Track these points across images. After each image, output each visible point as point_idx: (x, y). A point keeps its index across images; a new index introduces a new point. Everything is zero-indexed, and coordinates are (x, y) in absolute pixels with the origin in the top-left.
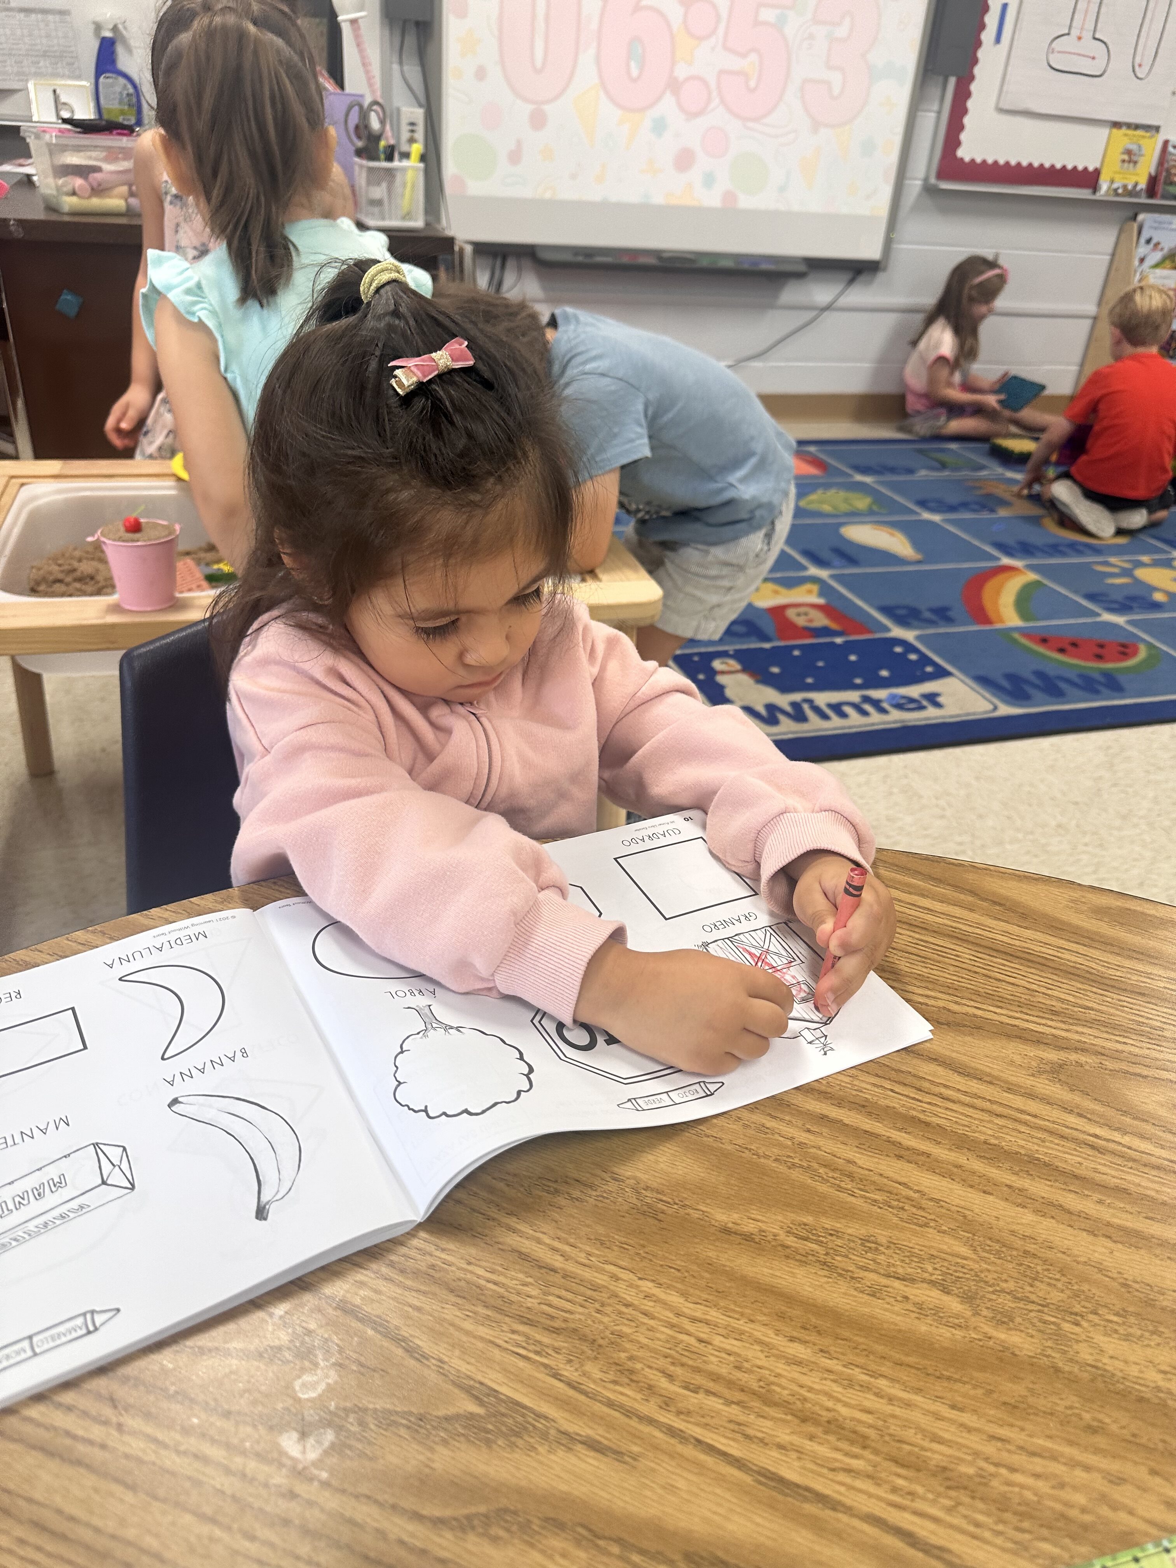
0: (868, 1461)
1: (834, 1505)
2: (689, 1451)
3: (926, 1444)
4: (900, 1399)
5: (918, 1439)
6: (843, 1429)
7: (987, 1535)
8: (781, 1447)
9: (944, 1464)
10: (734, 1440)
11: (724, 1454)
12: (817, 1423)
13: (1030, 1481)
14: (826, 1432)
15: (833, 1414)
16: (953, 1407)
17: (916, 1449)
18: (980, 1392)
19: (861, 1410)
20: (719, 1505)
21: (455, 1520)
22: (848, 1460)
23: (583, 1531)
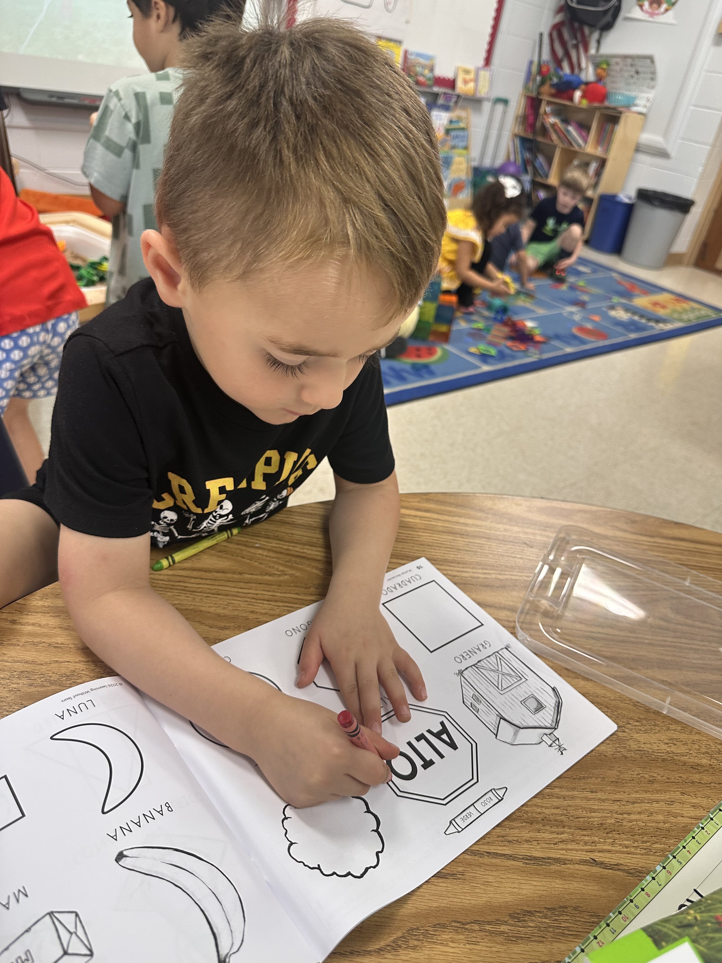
0: (568, 833)
1: (564, 862)
2: (487, 860)
3: (589, 815)
4: (569, 796)
5: (584, 814)
6: (551, 821)
7: (633, 850)
8: (527, 841)
9: (600, 822)
10: (504, 846)
11: (504, 855)
12: (538, 823)
13: (637, 817)
14: (544, 826)
15: (543, 815)
16: (592, 792)
17: (586, 819)
18: (599, 780)
19: (554, 808)
20: (513, 883)
21: (388, 946)
22: (559, 836)
23: (456, 924)
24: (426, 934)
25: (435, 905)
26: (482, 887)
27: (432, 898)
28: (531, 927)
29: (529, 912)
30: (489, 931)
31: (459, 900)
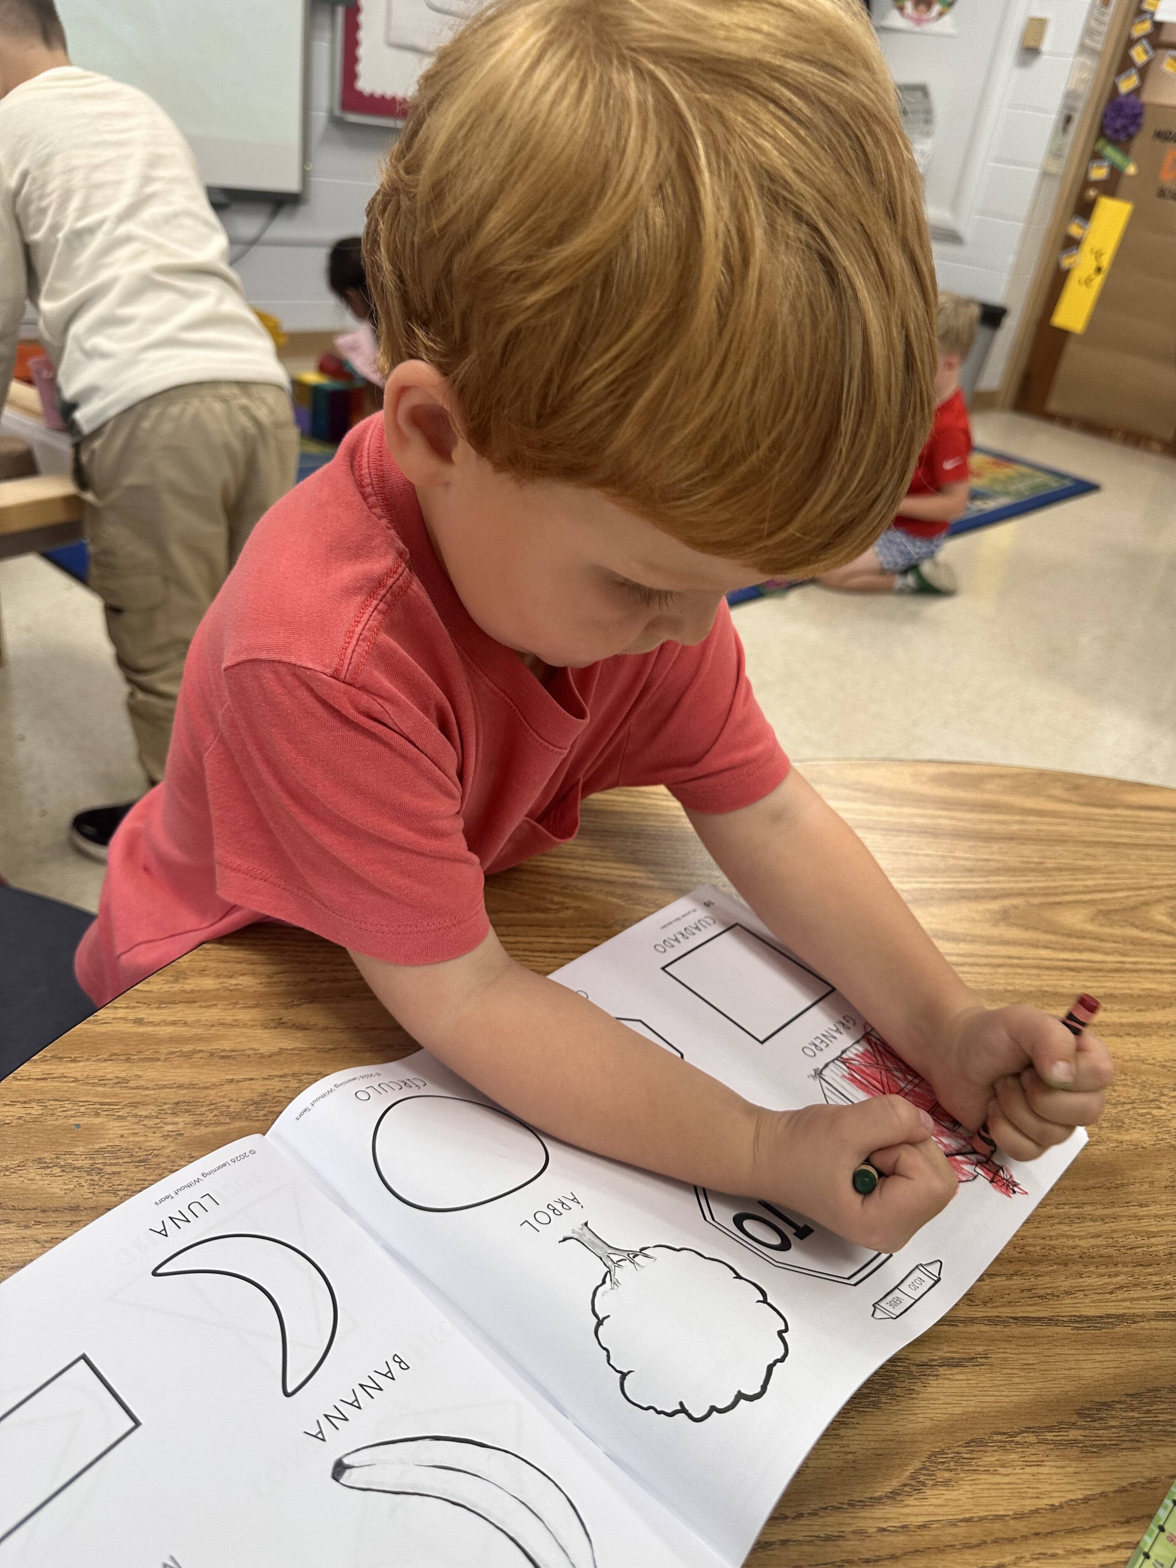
0: (1125, 1274)
1: (1132, 1319)
2: (1015, 1330)
3: (1146, 1242)
4: (1108, 1216)
5: (1139, 1241)
6: (1093, 1258)
8: (1068, 1293)
9: (1168, 1251)
10: (1035, 1305)
11: (1039, 1319)
12: (1075, 1262)
14: (1085, 1266)
15: (1079, 1249)
16: (1141, 1206)
17: (1145, 1249)
18: (1146, 1186)
19: (1092, 1237)
20: (1067, 1361)
21: (905, 1485)
22: (1115, 1280)
23: (999, 1437)
24: (958, 1459)
25: (959, 1410)
26: (1022, 1374)
27: (950, 1400)
28: (1114, 1427)
29: (1104, 1404)
30: (1054, 1442)
31: (993, 1399)
